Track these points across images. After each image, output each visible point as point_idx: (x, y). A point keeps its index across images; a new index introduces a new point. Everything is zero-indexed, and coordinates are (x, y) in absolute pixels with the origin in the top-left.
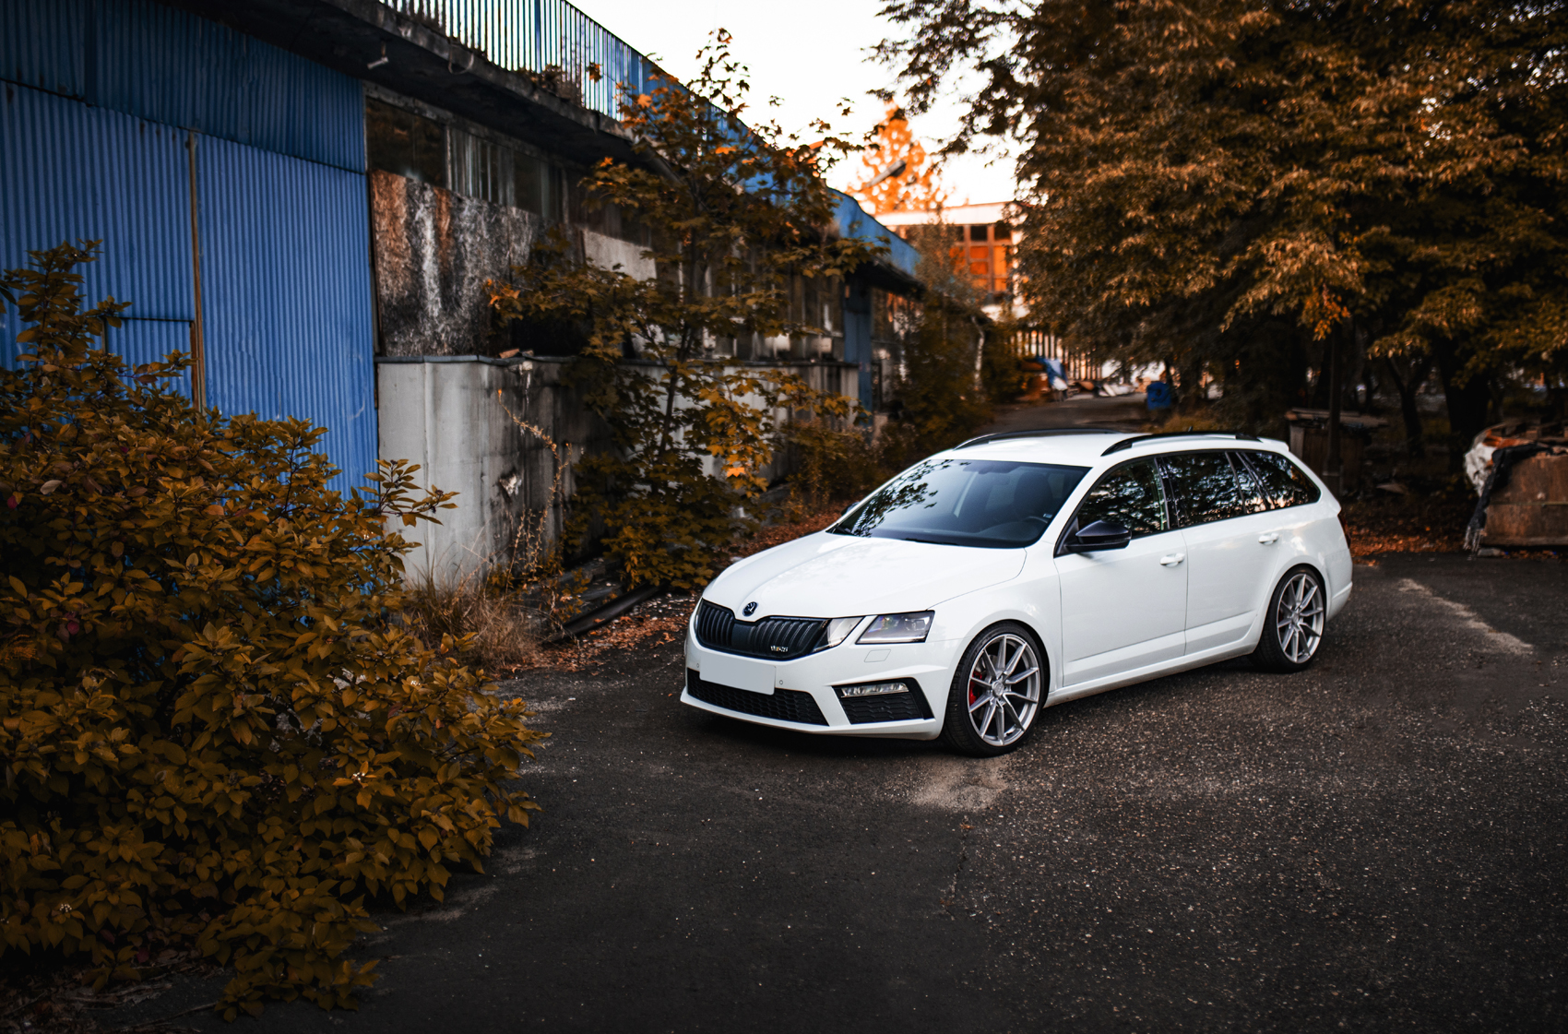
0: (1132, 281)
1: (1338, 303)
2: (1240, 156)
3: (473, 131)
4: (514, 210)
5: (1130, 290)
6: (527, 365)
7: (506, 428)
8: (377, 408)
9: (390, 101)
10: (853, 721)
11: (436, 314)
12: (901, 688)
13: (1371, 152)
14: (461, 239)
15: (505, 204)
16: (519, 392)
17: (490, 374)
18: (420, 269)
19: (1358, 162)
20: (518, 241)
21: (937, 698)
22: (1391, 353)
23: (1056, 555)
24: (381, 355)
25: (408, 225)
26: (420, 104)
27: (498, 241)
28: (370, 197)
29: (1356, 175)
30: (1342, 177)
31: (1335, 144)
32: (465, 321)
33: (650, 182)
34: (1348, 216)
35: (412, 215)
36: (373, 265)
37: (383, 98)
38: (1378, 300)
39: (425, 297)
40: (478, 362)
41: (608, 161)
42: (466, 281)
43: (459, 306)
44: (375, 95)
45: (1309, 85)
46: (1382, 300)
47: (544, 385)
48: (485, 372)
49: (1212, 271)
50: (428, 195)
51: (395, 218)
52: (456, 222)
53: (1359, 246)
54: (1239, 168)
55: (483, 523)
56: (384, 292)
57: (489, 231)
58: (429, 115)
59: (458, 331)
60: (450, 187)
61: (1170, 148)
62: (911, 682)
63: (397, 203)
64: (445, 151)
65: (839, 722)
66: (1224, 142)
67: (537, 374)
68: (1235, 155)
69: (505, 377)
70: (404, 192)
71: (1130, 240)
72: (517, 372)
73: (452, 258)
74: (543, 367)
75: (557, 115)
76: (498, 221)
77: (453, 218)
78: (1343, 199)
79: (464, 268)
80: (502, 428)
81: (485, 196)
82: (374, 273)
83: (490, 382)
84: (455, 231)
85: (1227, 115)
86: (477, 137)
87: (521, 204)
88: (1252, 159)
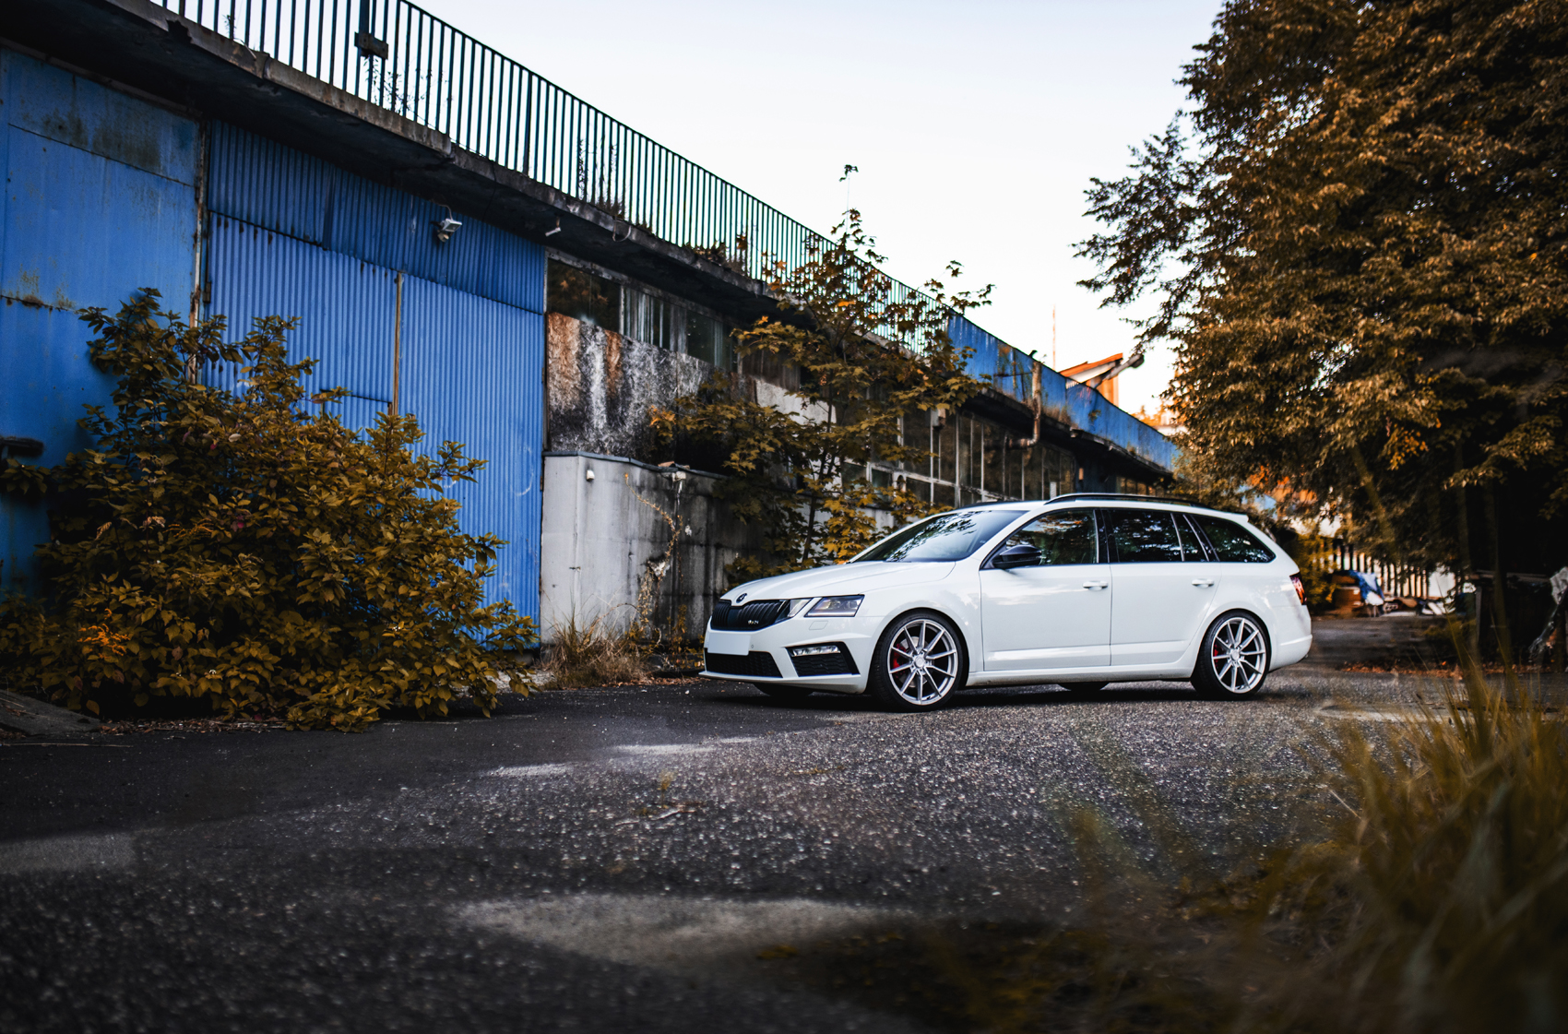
0: (1238, 423)
1: (1416, 438)
2: (1332, 312)
3: (647, 291)
4: (684, 356)
5: (1237, 431)
6: (682, 475)
7: (656, 521)
8: (542, 491)
9: (570, 263)
10: (800, 675)
11: (601, 426)
12: (836, 650)
13: (1439, 301)
14: (629, 372)
15: (676, 349)
16: (671, 495)
17: (642, 476)
18: (588, 390)
19: (1425, 310)
20: (687, 381)
21: (863, 659)
22: (1464, 483)
23: (982, 568)
24: (547, 451)
25: (579, 356)
26: (598, 267)
27: (666, 379)
28: (546, 331)
29: (1423, 322)
30: (1413, 323)
31: (1406, 295)
32: (629, 436)
33: (797, 335)
34: (1420, 359)
35: (584, 349)
36: (545, 382)
37: (563, 260)
38: (1458, 436)
39: (590, 412)
40: (630, 463)
41: (765, 319)
42: (632, 405)
43: (624, 424)
44: (556, 258)
45: (1392, 247)
46: (1463, 436)
47: (697, 493)
48: (637, 473)
49: (1308, 412)
50: (600, 335)
51: (567, 349)
52: (626, 359)
53: (1433, 385)
54: (1329, 321)
55: (630, 593)
56: (553, 403)
57: (657, 369)
58: (605, 275)
59: (622, 443)
60: (622, 332)
61: (1273, 306)
62: (841, 645)
63: (570, 338)
64: (619, 305)
65: (790, 675)
66: (1319, 300)
67: (688, 484)
68: (1326, 312)
69: (657, 480)
70: (577, 331)
71: (1232, 387)
72: (670, 478)
73: (619, 386)
74: (697, 479)
75: (721, 281)
76: (667, 363)
77: (622, 355)
78: (1414, 344)
79: (630, 395)
80: (652, 521)
81: (656, 342)
82: (546, 389)
83: (642, 482)
84: (624, 365)
85: (1321, 276)
86: (650, 296)
87: (691, 352)
88: (1342, 313)
